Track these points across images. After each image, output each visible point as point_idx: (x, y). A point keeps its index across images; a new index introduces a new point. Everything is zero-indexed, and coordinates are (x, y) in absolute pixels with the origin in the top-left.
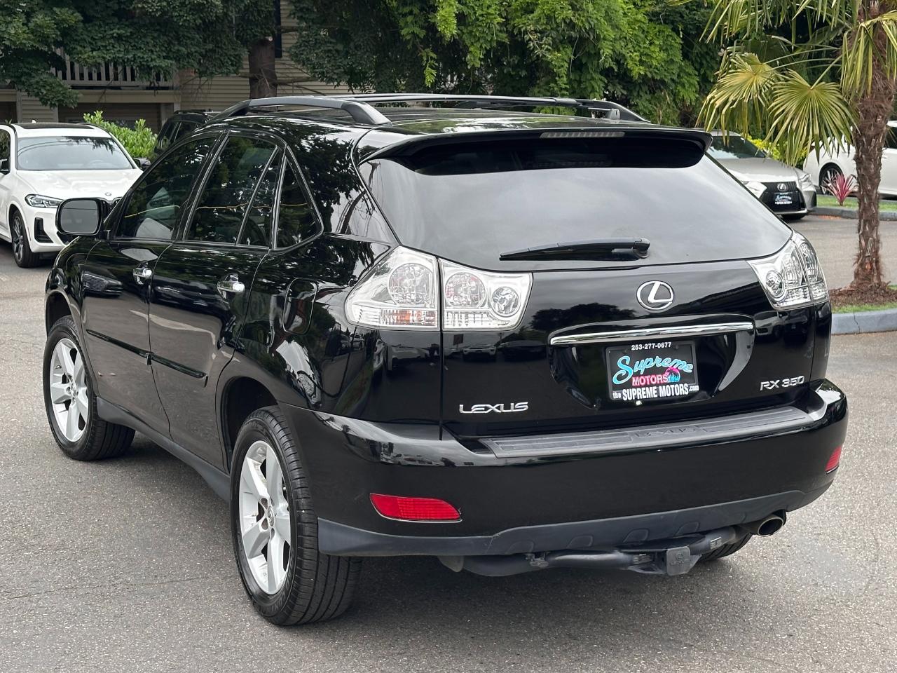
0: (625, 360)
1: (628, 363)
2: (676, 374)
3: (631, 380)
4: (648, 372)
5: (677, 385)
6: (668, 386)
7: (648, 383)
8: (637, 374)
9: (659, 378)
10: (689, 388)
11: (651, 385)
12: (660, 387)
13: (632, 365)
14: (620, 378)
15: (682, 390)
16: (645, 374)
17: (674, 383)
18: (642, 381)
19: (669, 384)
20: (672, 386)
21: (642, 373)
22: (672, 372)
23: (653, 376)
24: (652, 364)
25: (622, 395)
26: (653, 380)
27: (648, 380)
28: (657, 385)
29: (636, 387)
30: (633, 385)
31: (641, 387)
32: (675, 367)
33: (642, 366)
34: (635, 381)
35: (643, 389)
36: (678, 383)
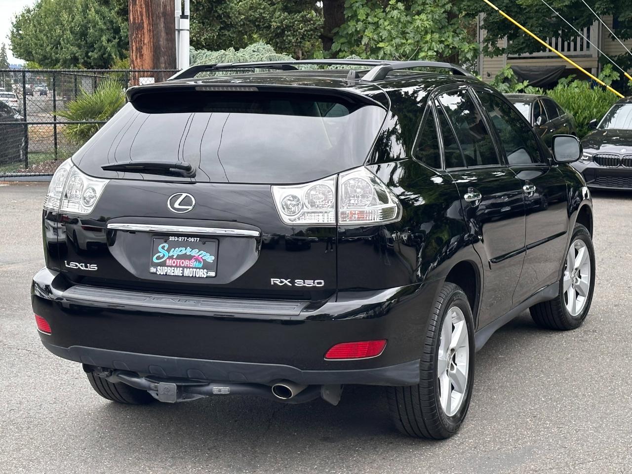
0: (164, 246)
1: (166, 248)
2: (200, 262)
3: (166, 260)
4: (179, 257)
5: (198, 270)
6: (191, 269)
7: (178, 265)
8: (171, 258)
9: (187, 263)
10: (207, 273)
11: (180, 267)
12: (185, 269)
13: (168, 251)
14: (158, 258)
15: (202, 273)
16: (176, 259)
17: (197, 268)
18: (174, 262)
19: (193, 268)
20: (195, 270)
21: (174, 257)
22: (197, 259)
23: (183, 261)
24: (184, 252)
25: (157, 270)
26: (183, 263)
27: (178, 263)
28: (184, 267)
29: (168, 266)
30: (167, 264)
31: (171, 266)
32: (200, 256)
33: (176, 252)
34: (169, 262)
35: (173, 268)
36: (200, 268)
